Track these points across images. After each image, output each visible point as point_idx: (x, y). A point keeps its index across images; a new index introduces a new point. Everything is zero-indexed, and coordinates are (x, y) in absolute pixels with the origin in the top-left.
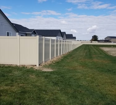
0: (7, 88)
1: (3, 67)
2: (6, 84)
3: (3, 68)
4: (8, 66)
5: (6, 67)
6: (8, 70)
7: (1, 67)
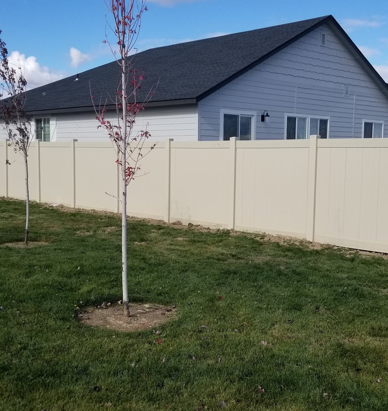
0: (376, 343)
1: (352, 260)
2: (373, 328)
3: (355, 263)
4: (373, 258)
5: (365, 262)
6: (373, 272)
7: (347, 259)
